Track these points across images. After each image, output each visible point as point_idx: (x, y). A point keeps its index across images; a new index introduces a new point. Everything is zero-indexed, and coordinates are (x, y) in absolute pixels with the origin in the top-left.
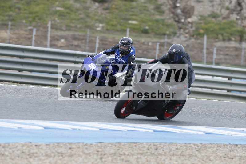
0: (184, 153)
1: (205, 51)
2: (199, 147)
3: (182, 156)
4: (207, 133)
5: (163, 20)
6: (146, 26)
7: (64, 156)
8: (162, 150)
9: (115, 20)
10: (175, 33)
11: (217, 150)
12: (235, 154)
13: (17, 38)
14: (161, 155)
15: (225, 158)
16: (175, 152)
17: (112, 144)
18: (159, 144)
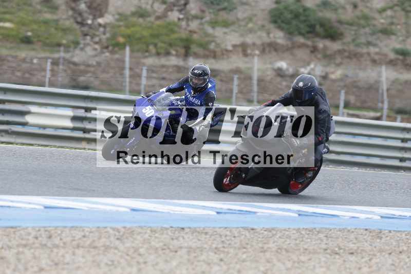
0: (96, 244)
1: (127, 72)
2: (121, 233)
3: (93, 248)
4: (134, 210)
5: (57, 21)
6: (28, 31)
8: (59, 238)
10: (76, 44)
11: (149, 238)
12: (181, 244)
14: (57, 246)
15: (164, 251)
16: (81, 241)
18: (54, 228)
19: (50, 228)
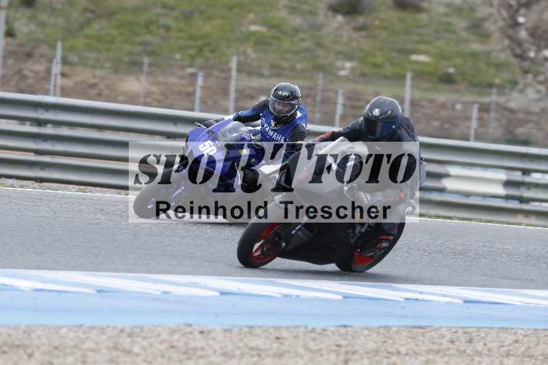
0: (532, 351)
3: (528, 357)
5: (488, 53)
6: (450, 66)
7: (263, 355)
8: (482, 343)
9: (379, 53)
10: (514, 83)
13: (162, 94)
14: (479, 354)
16: (511, 348)
17: (370, 329)
18: (476, 330)
19: (470, 330)
